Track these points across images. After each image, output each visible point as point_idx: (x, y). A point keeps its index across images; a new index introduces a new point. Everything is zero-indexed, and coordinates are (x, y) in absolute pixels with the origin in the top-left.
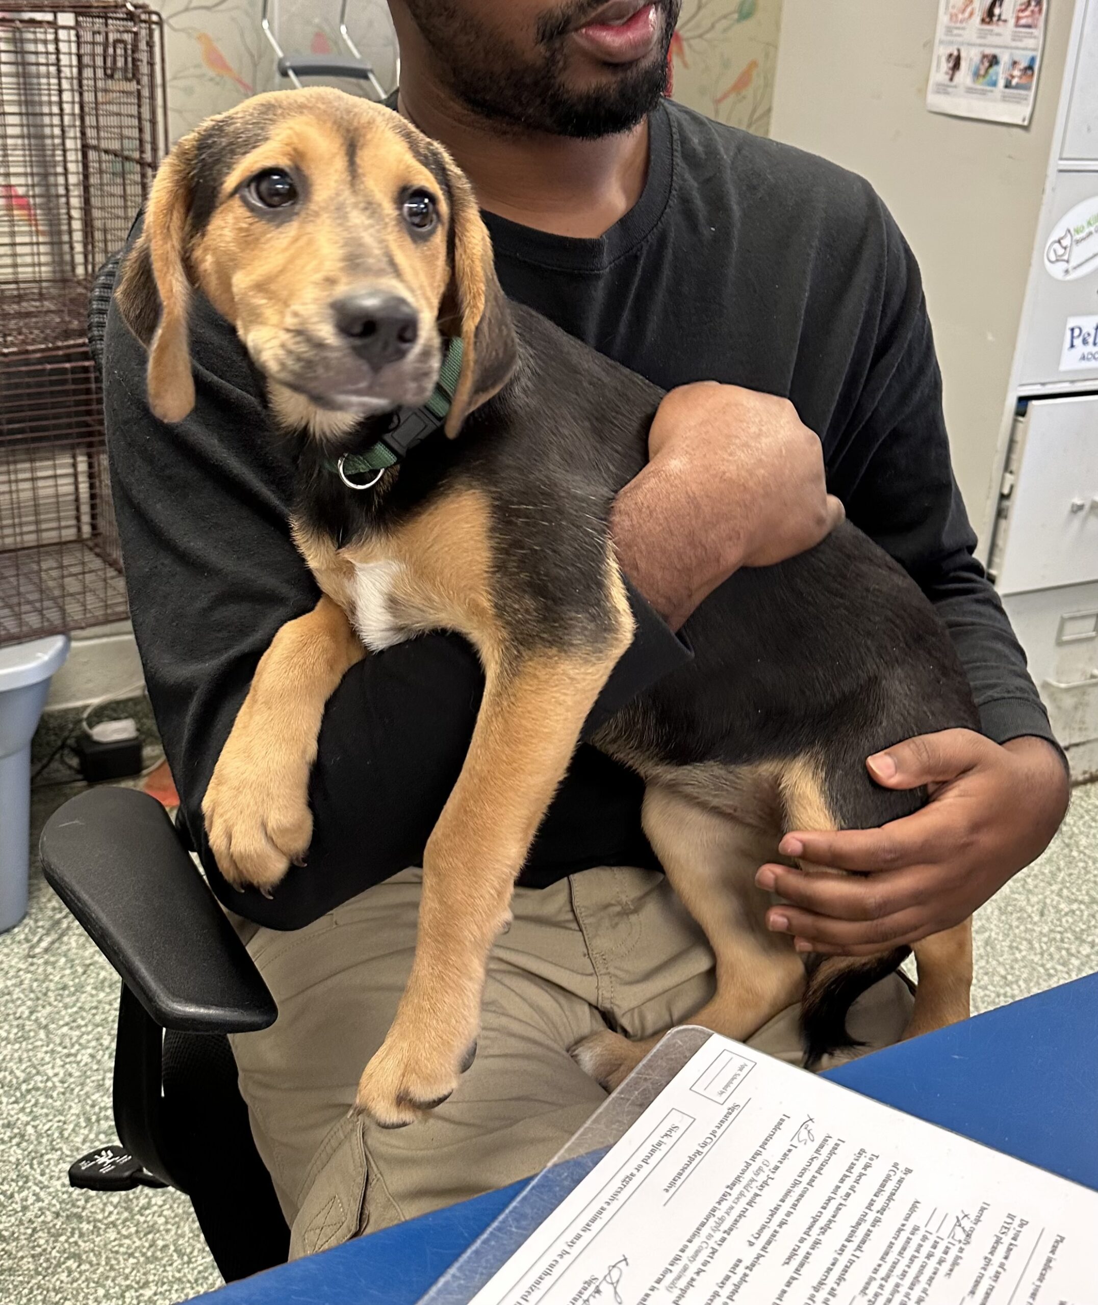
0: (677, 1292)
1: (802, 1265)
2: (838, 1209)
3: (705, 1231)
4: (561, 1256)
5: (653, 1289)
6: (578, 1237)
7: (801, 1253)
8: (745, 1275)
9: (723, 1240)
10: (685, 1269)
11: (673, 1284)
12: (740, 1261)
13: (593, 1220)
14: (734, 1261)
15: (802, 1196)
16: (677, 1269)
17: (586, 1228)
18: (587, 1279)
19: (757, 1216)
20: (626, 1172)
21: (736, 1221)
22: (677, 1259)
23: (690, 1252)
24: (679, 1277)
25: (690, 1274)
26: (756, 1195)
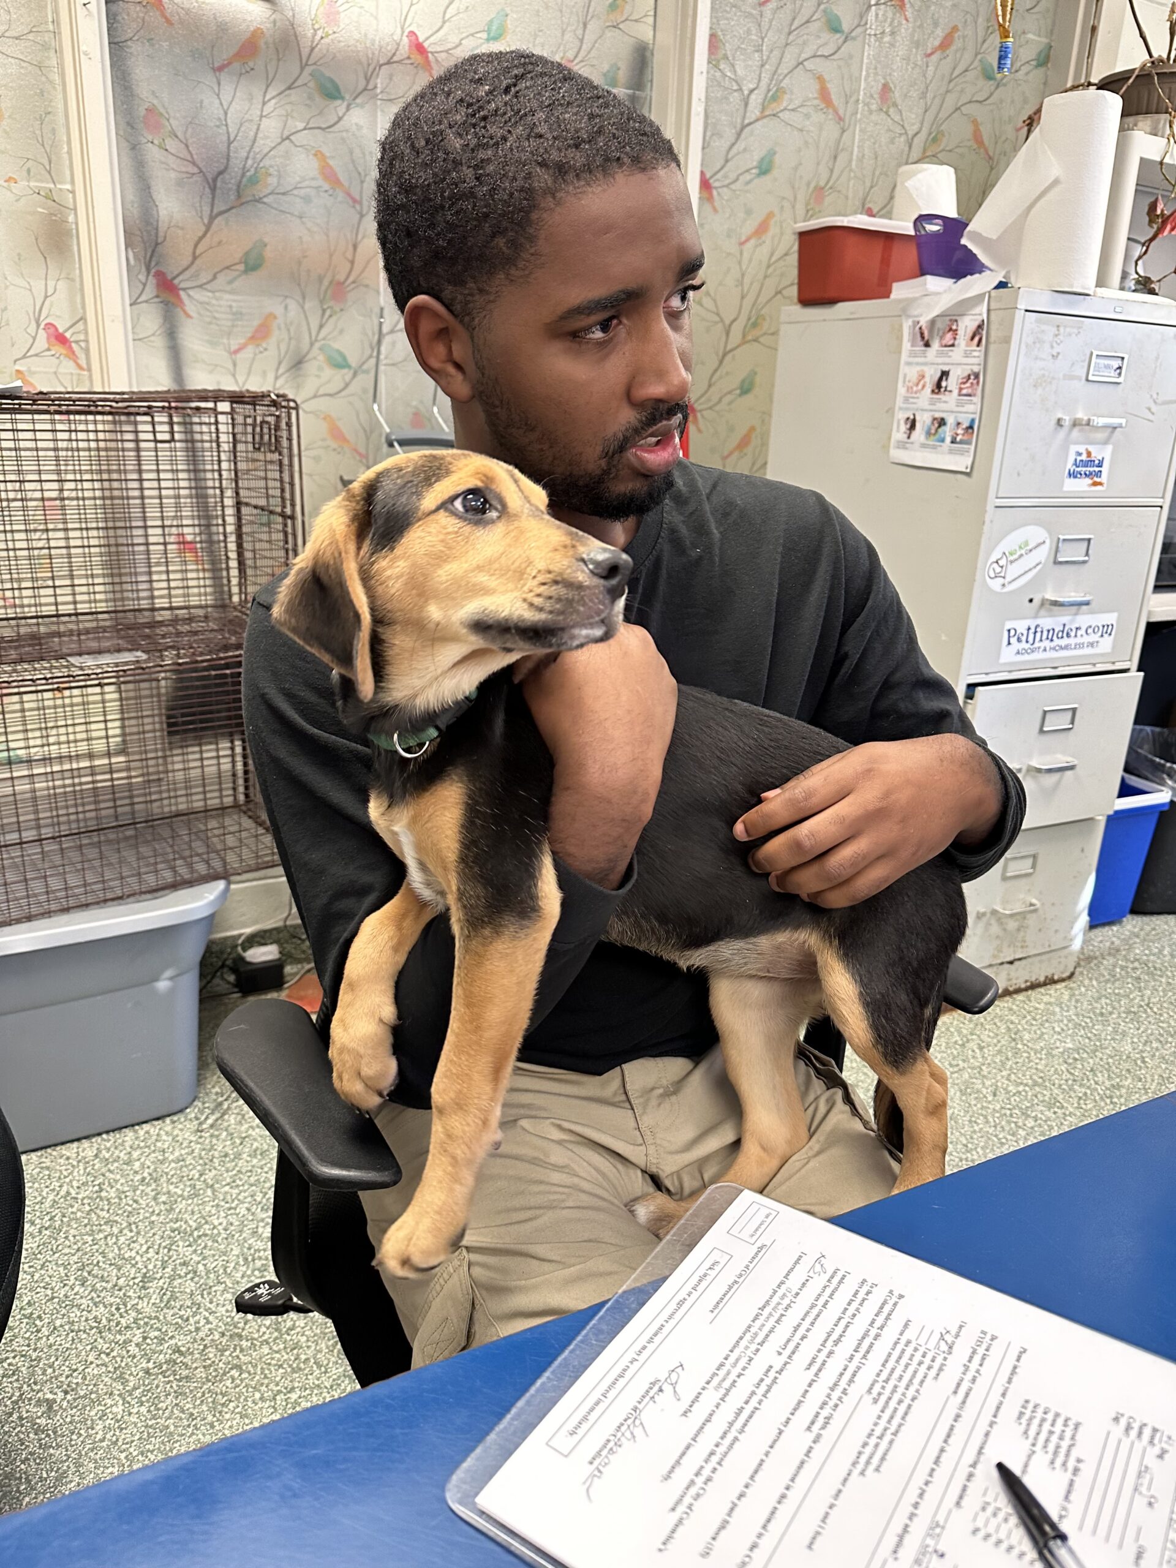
0: (723, 1391)
1: (820, 1370)
2: (847, 1326)
3: (743, 1343)
4: (631, 1362)
5: (704, 1388)
6: (644, 1348)
7: (819, 1361)
8: (776, 1378)
9: (758, 1350)
10: (728, 1373)
11: (719, 1385)
12: (771, 1367)
13: (656, 1334)
14: (766, 1367)
15: (818, 1316)
16: (722, 1373)
17: (651, 1340)
18: (653, 1380)
19: (784, 1331)
20: (680, 1297)
21: (767, 1336)
22: (722, 1365)
23: (732, 1359)
24: (724, 1380)
25: (732, 1377)
26: (782, 1315)
